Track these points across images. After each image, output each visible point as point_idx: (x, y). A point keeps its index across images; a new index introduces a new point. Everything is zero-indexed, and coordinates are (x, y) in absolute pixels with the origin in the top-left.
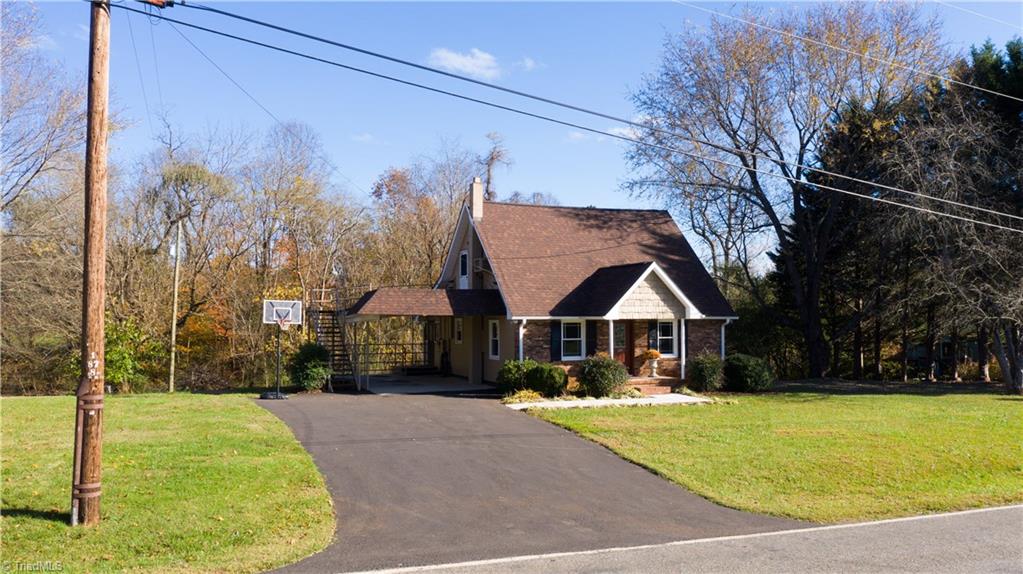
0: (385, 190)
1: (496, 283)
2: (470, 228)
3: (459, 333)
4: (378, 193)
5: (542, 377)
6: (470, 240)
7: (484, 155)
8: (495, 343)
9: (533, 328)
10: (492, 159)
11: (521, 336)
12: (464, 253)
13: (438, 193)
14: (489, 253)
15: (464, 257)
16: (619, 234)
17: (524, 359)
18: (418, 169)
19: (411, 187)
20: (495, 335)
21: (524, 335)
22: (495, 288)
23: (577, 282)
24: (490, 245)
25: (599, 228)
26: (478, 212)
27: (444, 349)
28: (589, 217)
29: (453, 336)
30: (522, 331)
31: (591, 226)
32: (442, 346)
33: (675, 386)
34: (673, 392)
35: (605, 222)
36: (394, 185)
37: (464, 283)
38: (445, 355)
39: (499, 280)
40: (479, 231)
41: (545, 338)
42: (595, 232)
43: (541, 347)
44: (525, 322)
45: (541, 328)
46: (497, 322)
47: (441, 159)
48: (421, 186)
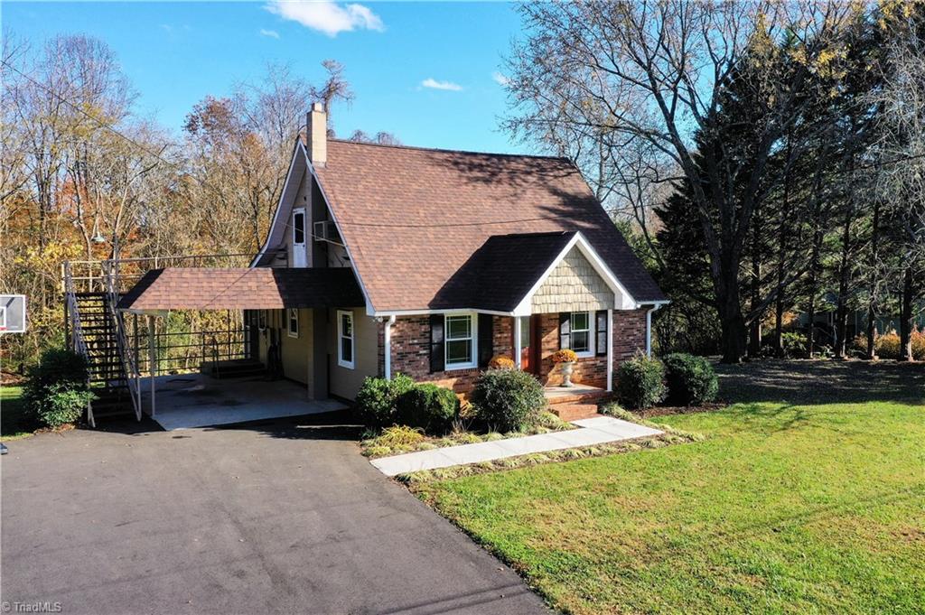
0: (201, 124)
1: (348, 259)
2: (309, 179)
3: (293, 322)
4: (192, 127)
5: (422, 403)
6: (308, 193)
7: (320, 86)
8: (347, 344)
9: (404, 326)
10: (329, 92)
11: (388, 339)
12: (300, 211)
13: (266, 129)
14: (337, 214)
15: (299, 218)
16: (511, 190)
17: (393, 375)
18: (241, 99)
19: (233, 121)
20: (346, 332)
21: (393, 337)
22: (346, 265)
23: (464, 257)
24: (338, 203)
25: (487, 181)
26: (319, 154)
27: (273, 340)
28: (472, 167)
29: (285, 326)
30: (389, 332)
31: (477, 179)
32: (269, 336)
33: (601, 402)
34: (600, 412)
35: (493, 174)
36: (213, 118)
37: (300, 257)
38: (275, 349)
39: (353, 255)
40: (321, 181)
41: (422, 341)
42: (480, 186)
43: (417, 353)
44: (393, 319)
45: (416, 326)
46: (350, 314)
47: (269, 90)
48: (244, 120)
